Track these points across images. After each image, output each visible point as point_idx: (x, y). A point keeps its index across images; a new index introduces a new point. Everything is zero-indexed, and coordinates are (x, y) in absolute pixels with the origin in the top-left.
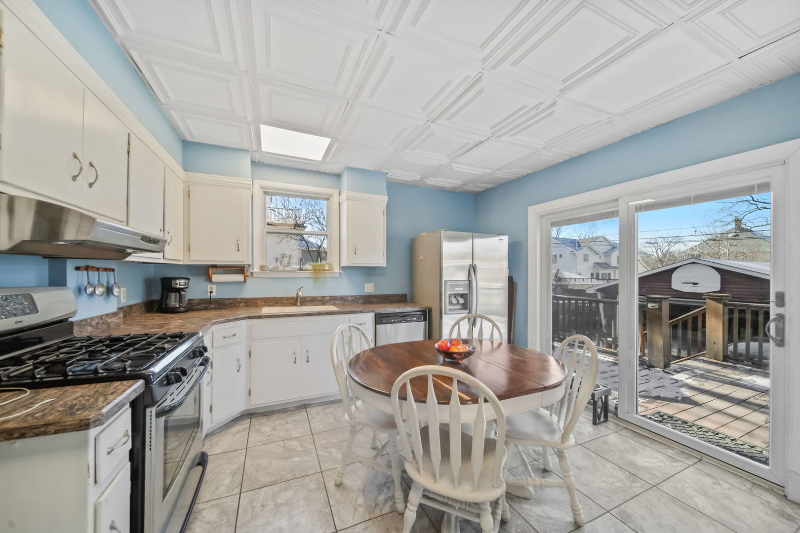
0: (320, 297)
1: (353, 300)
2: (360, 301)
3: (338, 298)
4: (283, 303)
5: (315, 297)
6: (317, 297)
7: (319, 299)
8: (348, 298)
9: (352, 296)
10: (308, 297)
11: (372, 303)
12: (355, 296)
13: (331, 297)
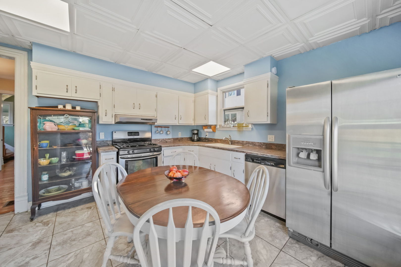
0: (241, 141)
1: (259, 145)
2: (264, 146)
3: (250, 142)
4: (226, 142)
5: (239, 141)
6: (240, 141)
7: (241, 142)
8: (256, 144)
9: (258, 143)
10: (236, 141)
11: (272, 149)
12: (261, 143)
13: (247, 142)
